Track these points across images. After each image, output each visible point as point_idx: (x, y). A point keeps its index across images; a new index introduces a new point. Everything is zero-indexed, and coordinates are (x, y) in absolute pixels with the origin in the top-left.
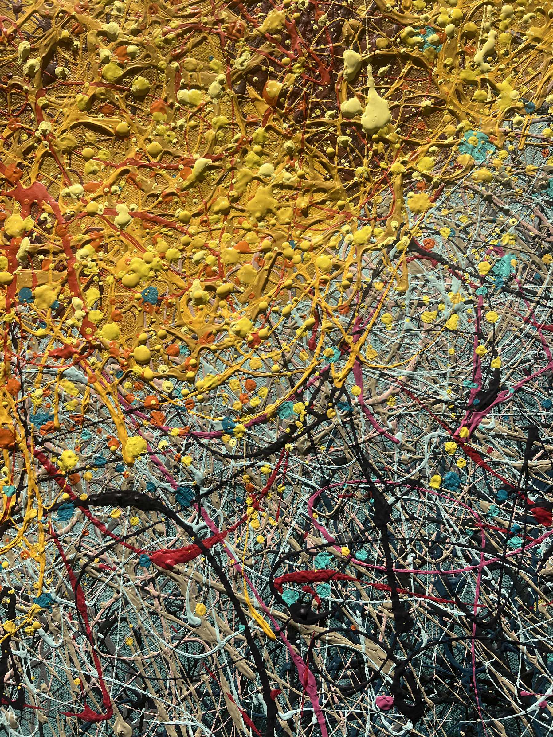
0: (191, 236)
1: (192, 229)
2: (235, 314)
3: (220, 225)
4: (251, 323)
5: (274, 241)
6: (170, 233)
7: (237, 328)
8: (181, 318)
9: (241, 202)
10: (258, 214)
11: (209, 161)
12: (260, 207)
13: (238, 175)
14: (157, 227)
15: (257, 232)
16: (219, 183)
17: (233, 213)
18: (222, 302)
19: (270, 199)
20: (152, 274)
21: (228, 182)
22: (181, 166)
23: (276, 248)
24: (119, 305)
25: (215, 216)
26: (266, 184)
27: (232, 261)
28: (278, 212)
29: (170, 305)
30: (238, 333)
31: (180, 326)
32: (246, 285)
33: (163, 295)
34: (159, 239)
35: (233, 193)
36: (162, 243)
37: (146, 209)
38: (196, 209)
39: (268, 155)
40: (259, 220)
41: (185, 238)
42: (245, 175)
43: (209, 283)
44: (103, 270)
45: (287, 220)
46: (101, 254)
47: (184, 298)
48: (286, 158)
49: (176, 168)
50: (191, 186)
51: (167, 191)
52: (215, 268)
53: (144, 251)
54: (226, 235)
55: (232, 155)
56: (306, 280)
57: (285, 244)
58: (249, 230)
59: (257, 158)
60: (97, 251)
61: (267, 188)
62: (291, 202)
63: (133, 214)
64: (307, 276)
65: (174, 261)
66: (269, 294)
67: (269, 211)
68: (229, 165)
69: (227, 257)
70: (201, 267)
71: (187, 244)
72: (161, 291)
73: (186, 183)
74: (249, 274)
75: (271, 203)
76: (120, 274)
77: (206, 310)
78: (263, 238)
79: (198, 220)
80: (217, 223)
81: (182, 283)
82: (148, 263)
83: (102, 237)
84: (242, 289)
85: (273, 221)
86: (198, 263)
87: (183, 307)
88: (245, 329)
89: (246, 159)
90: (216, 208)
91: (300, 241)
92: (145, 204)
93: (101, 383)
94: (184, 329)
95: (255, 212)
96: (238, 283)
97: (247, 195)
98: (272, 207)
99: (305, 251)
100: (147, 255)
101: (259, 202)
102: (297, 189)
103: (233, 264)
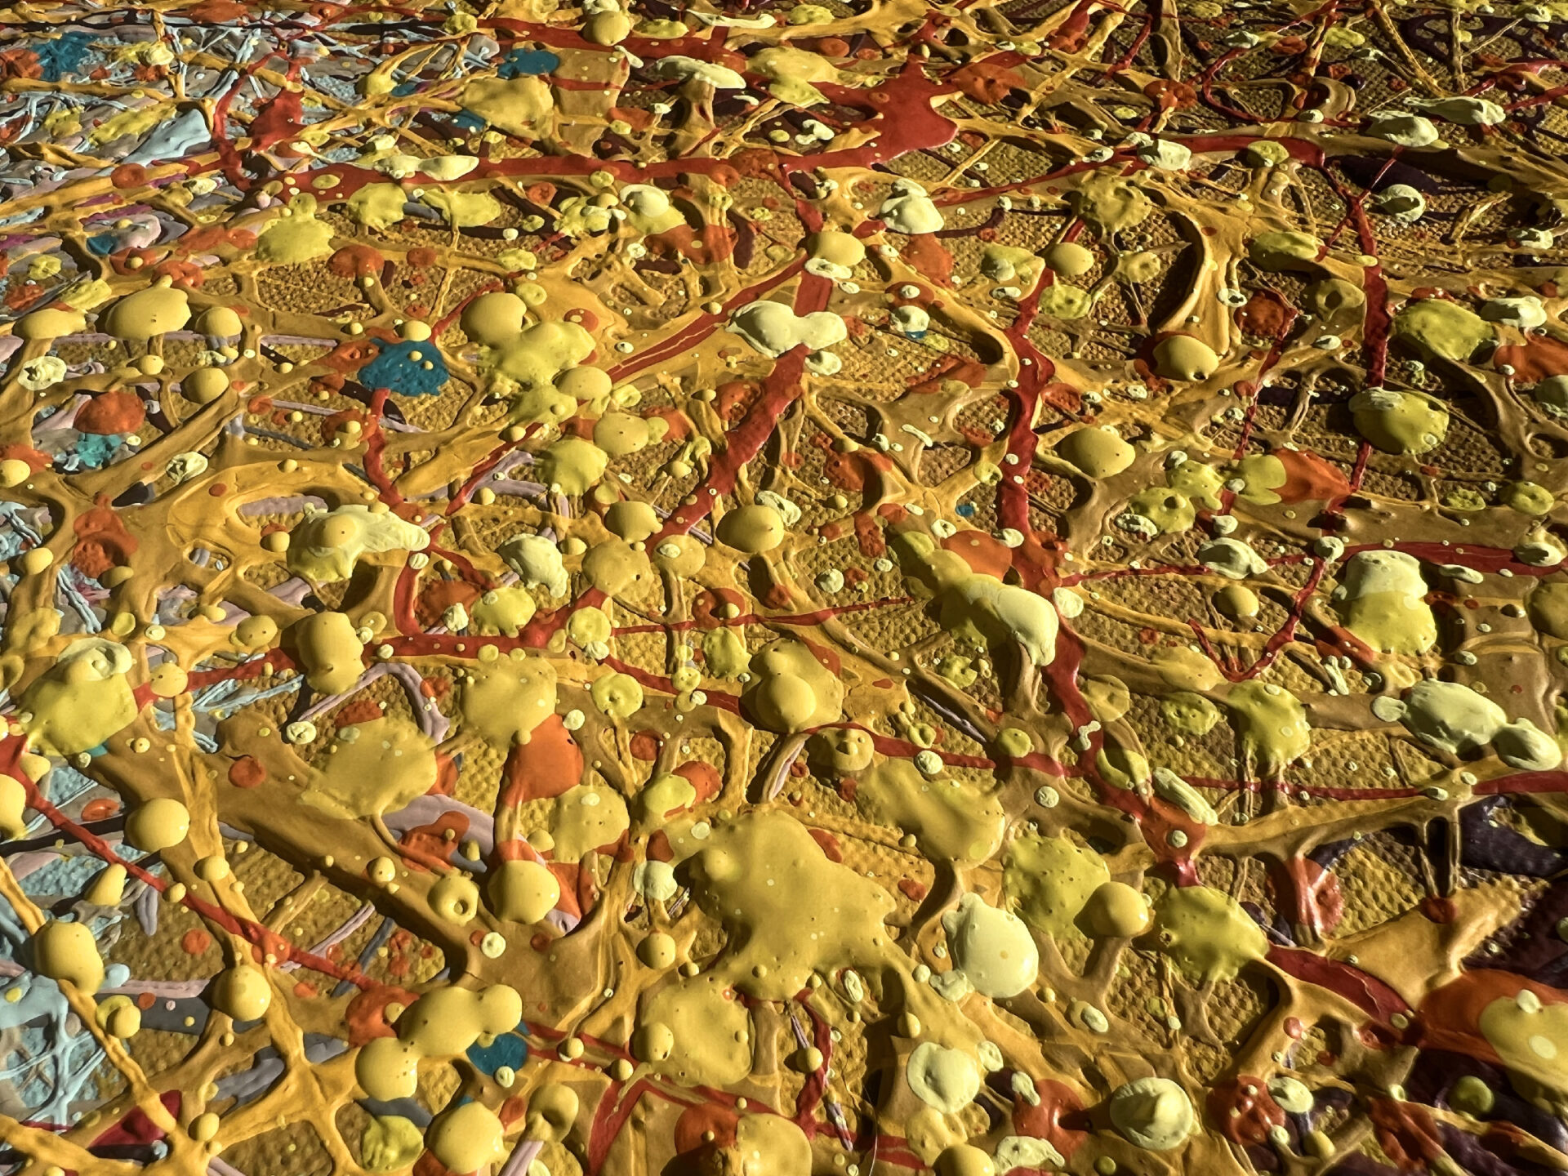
0: (654, 544)
1: (684, 550)
2: (175, 680)
3: (689, 675)
4: (88, 741)
5: (541, 942)
6: (683, 468)
7: (89, 672)
8: (252, 456)
9: (807, 788)
10: (722, 865)
11: (1043, 649)
12: (767, 882)
13: (963, 789)
14: (719, 426)
15: (620, 853)
16: (921, 688)
17: (747, 741)
18: (267, 632)
19: (813, 943)
20: (505, 386)
21: (923, 731)
22: (1013, 538)
23: (496, 945)
24: (402, 273)
25: (741, 656)
26: (906, 933)
27: (478, 703)
28: (721, 991)
29: (332, 428)
30: (58, 674)
31: (218, 454)
32: (321, 755)
33: (390, 409)
34: (661, 427)
35: (860, 753)
36: (637, 437)
37: (812, 400)
38: (788, 577)
39: (1093, 967)
40: (691, 873)
41: (646, 516)
42: (962, 824)
43: (386, 587)
44: (567, 245)
45: (663, 1043)
46: (638, 250)
47: (346, 480)
48: (1076, 1084)
49: (1005, 519)
50: (912, 566)
51: (891, 476)
52: (460, 618)
53: (616, 375)
54: (630, 697)
55: (1084, 767)
56: (230, 1109)
57: (508, 1007)
58: (638, 809)
59: (1071, 897)
60: (651, 241)
61: (882, 942)
62: (779, 1083)
63: (795, 359)
64: (254, 1123)
65: (545, 464)
66: (219, 869)
67: (738, 934)
68: (1021, 744)
69: (503, 681)
70: (485, 561)
71: (614, 521)
72: (417, 407)
73: (924, 546)
74: (380, 770)
75: (783, 952)
76: (535, 292)
77: (256, 560)
78: (576, 880)
79: (730, 575)
80: (705, 660)
81: (426, 481)
82: (560, 381)
83: (708, 257)
84: (306, 730)
85: (669, 949)
86: (511, 553)
87: (304, 471)
88: (64, 711)
89: (1065, 842)
90: (784, 662)
91: (510, 1106)
92: (832, 396)
93: (100, 199)
94: (196, 463)
95: (741, 850)
96: (352, 712)
97: (838, 819)
98: (756, 953)
99: (434, 1130)
100: (598, 383)
101: (798, 880)
102: (867, 1136)
103: (460, 702)
